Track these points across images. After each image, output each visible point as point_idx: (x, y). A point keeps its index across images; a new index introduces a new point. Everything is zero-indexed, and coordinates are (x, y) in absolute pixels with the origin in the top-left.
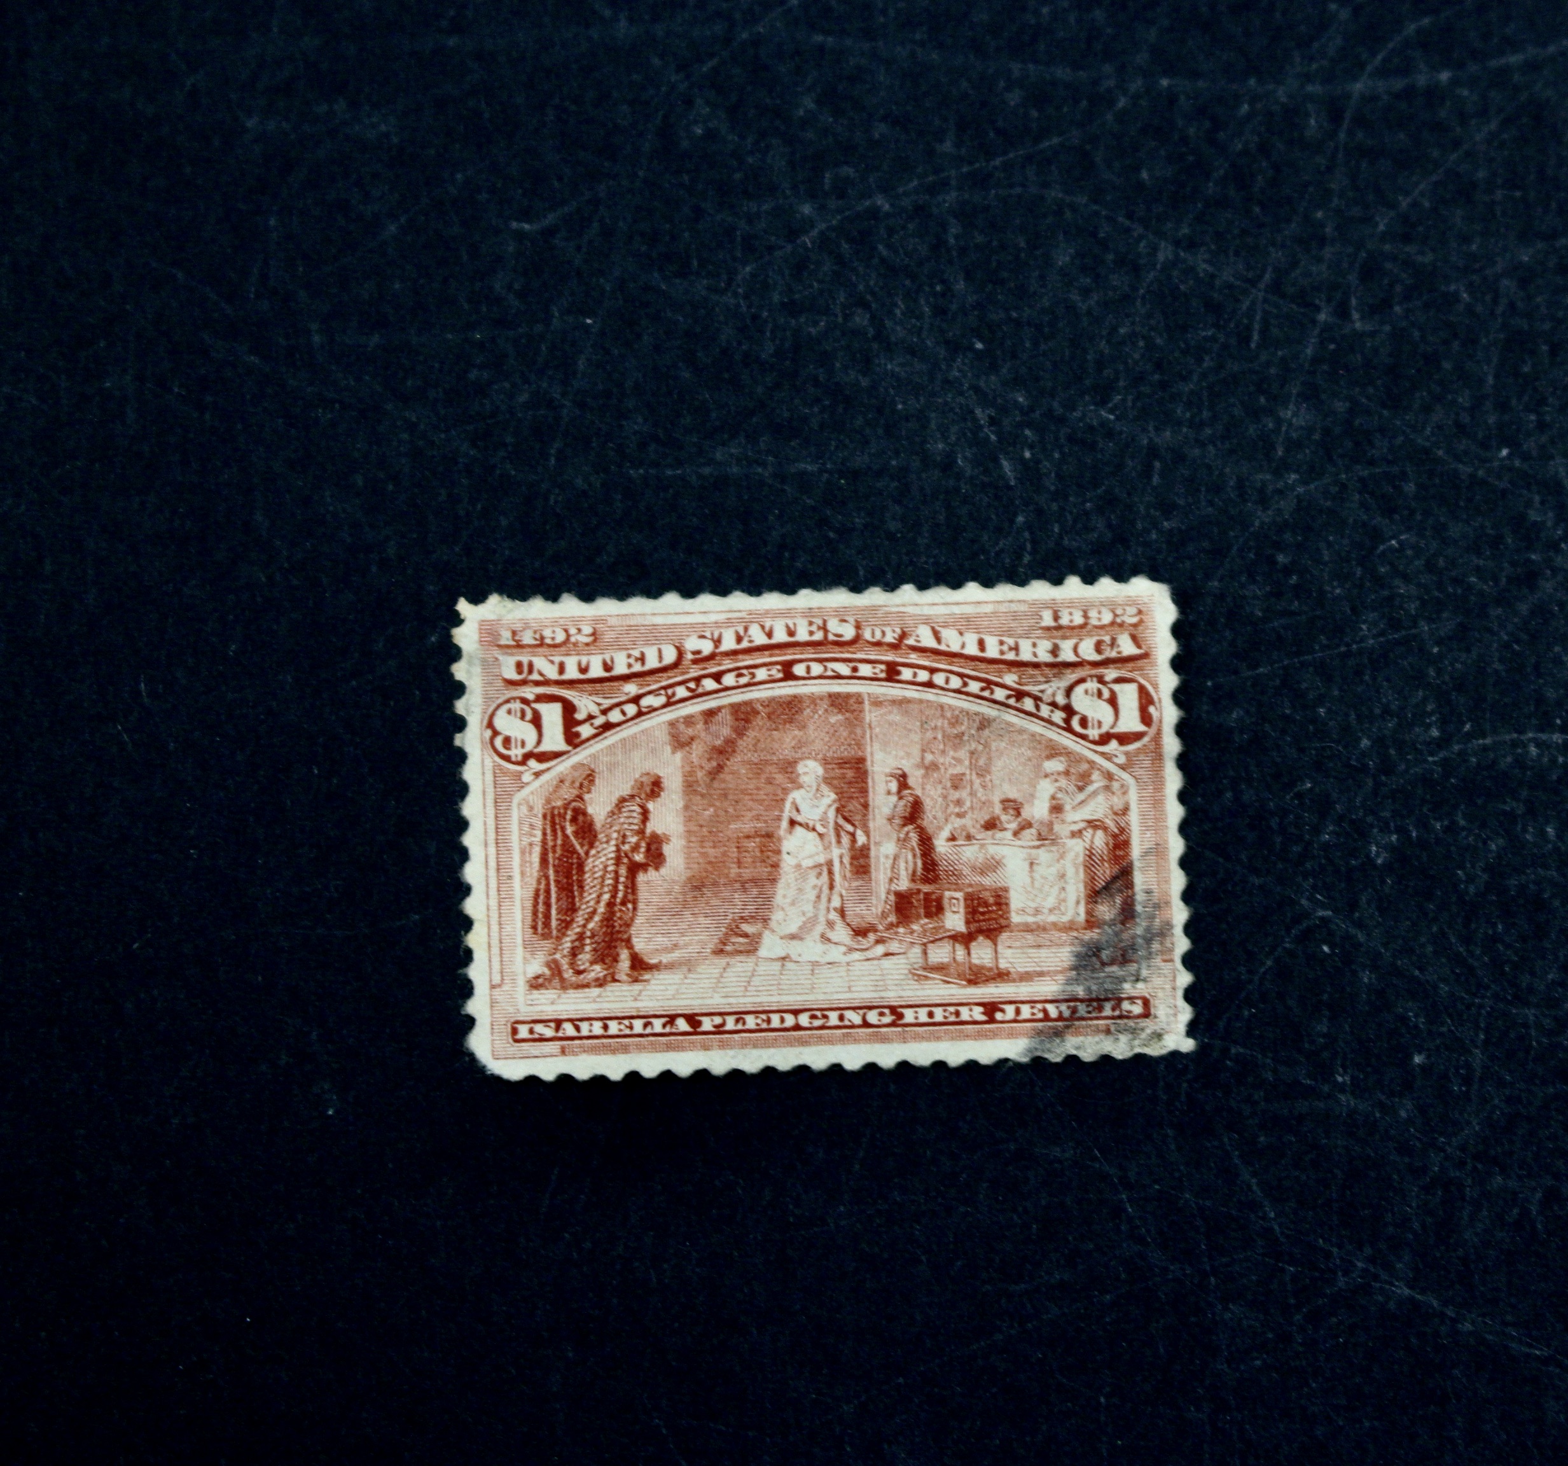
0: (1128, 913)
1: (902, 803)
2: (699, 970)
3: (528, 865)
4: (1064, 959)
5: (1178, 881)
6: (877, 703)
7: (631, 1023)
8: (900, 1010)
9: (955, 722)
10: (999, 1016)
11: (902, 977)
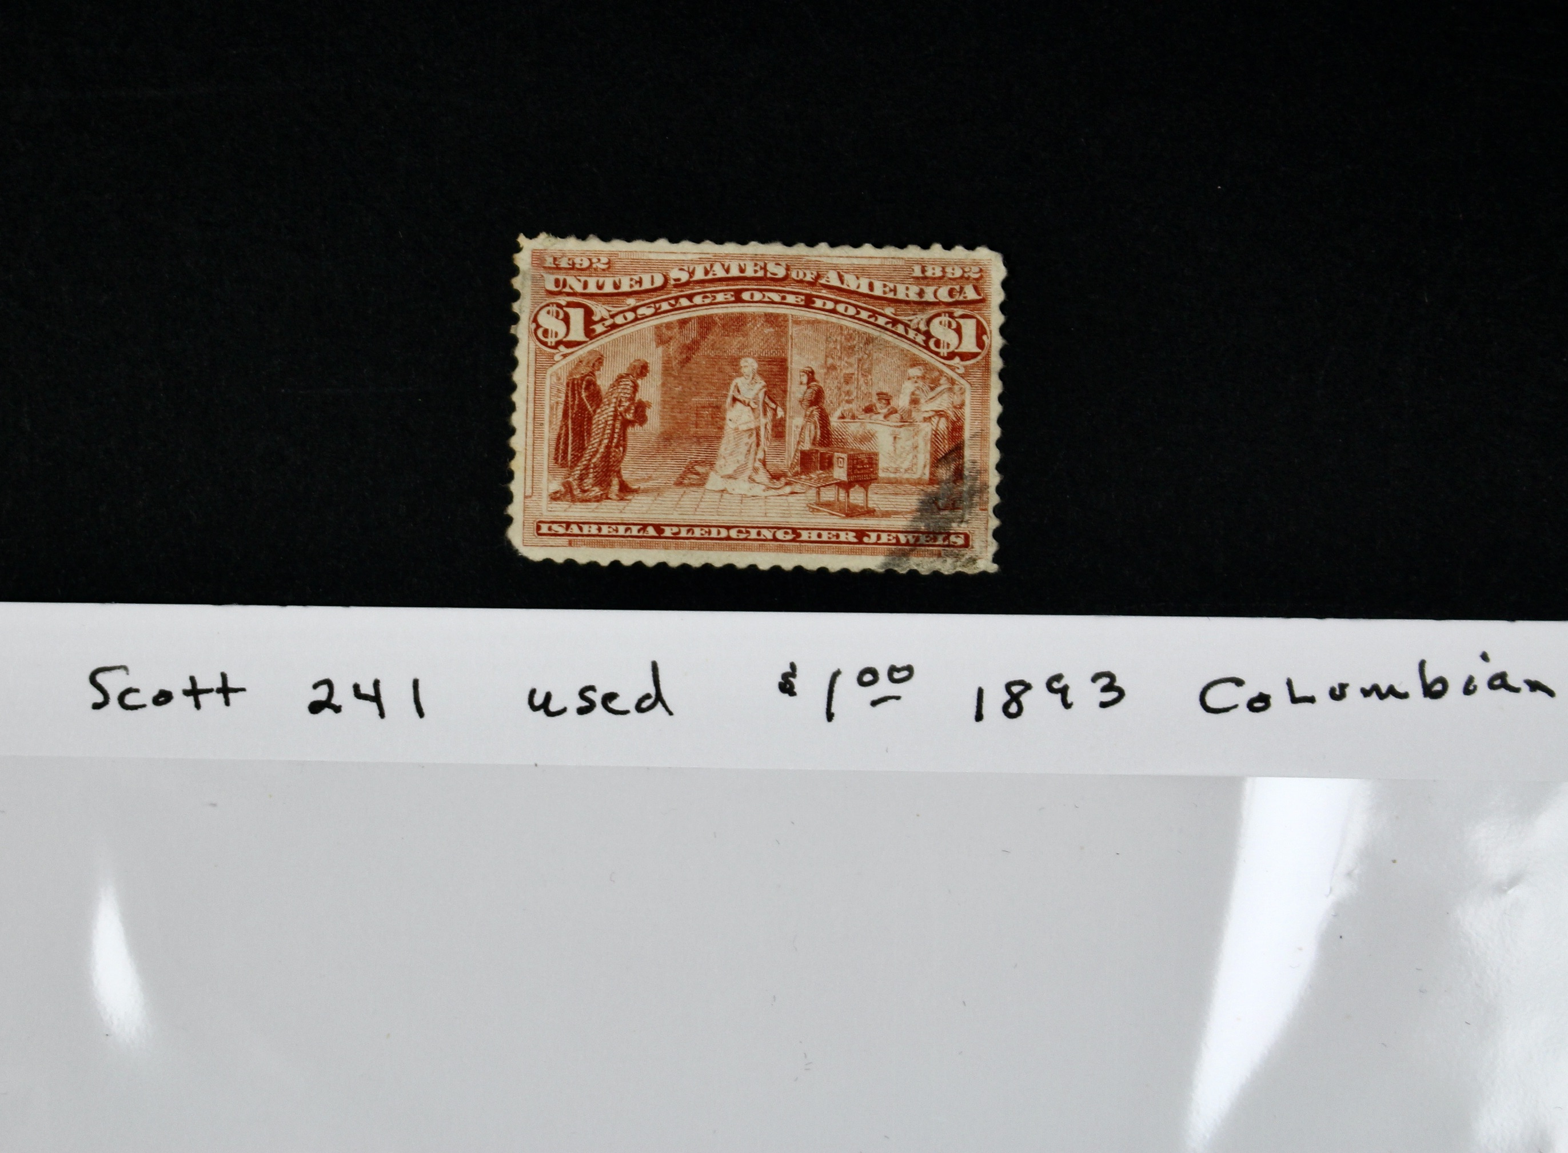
0: (959, 475)
1: (810, 391)
2: (665, 495)
3: (554, 416)
4: (913, 504)
5: (994, 456)
6: (797, 322)
7: (617, 528)
8: (798, 531)
9: (850, 337)
10: (865, 540)
11: (803, 509)
